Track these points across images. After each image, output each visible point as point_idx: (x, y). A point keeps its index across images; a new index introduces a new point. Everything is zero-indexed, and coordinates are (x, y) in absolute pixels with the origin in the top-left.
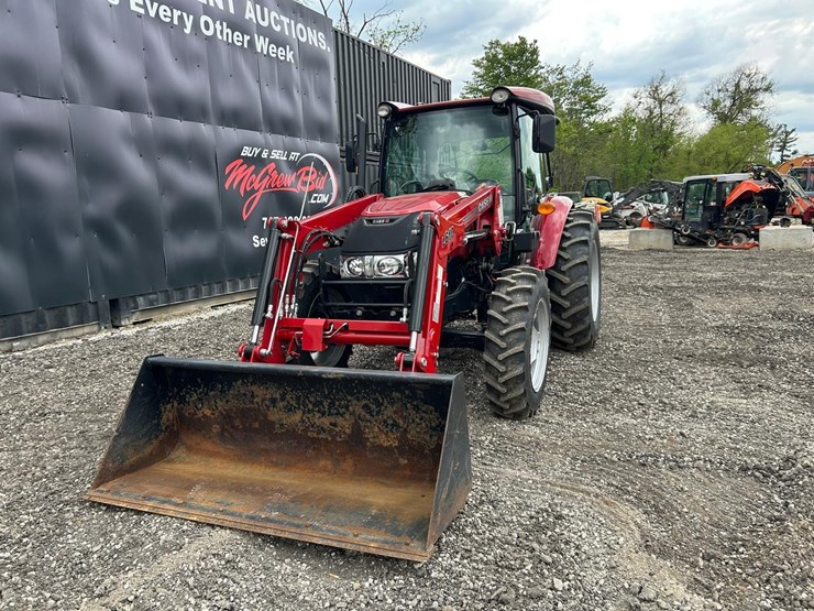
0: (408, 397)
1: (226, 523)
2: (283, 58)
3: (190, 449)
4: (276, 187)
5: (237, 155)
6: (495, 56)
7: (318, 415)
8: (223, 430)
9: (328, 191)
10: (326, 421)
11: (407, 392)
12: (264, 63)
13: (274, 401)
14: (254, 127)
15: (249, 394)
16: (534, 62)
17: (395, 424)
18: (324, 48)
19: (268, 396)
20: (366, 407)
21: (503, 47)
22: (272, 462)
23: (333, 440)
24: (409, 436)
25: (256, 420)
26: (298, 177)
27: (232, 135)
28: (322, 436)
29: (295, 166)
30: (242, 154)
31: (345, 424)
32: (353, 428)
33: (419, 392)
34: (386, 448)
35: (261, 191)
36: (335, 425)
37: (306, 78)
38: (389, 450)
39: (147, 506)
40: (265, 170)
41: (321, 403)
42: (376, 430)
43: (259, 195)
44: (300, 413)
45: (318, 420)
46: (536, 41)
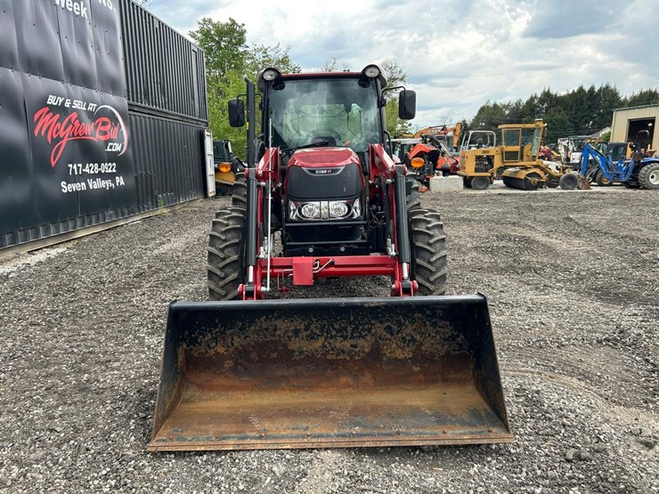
0: (429, 316)
1: (323, 445)
2: (78, 13)
3: (201, 387)
4: (78, 135)
5: (43, 103)
6: (209, 31)
7: (339, 339)
8: (237, 364)
9: (120, 141)
10: (347, 344)
11: (428, 312)
12: (62, 15)
13: (297, 332)
14: (56, 77)
15: (271, 328)
16: (241, 41)
17: (413, 340)
18: (111, 8)
19: (291, 328)
20: (388, 328)
21: (214, 25)
22: (294, 386)
23: (351, 359)
24: (423, 348)
25: (275, 350)
26: (96, 126)
27: (38, 83)
28: (342, 357)
29: (93, 116)
30: (48, 102)
31: (365, 345)
32: (372, 346)
33: (438, 311)
34: (400, 360)
35: (66, 139)
36: (355, 346)
37: (98, 33)
38: (403, 362)
39: (230, 444)
40: (67, 119)
41: (345, 329)
42: (394, 346)
43: (64, 142)
44: (322, 340)
45: (339, 344)
46: (243, 25)
